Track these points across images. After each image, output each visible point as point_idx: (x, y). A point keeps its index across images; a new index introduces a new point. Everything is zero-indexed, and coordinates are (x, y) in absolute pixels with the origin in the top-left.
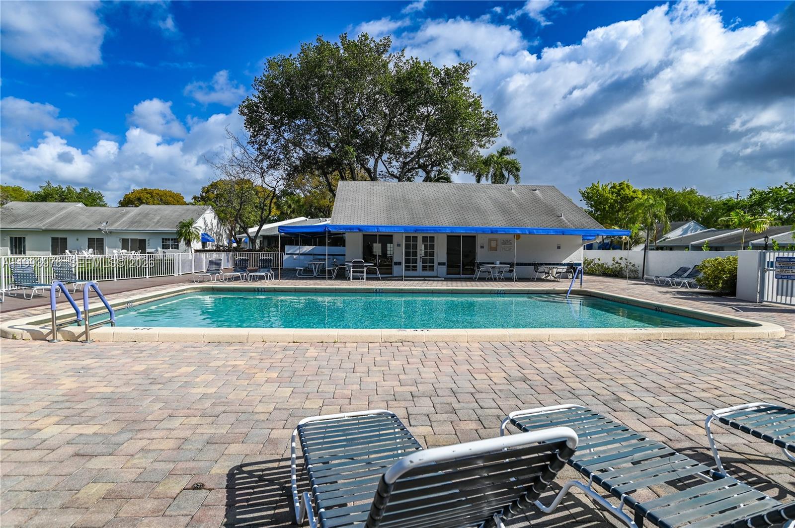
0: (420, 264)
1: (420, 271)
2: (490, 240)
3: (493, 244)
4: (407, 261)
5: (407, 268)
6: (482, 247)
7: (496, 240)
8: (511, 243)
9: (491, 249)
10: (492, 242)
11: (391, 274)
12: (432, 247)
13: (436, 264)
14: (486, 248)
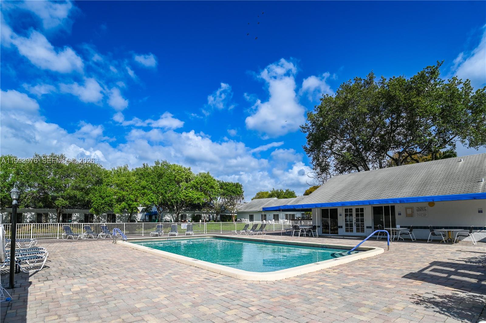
0: (355, 228)
1: (355, 233)
2: (406, 209)
3: (409, 211)
4: (347, 225)
5: (347, 231)
6: (400, 214)
7: (412, 208)
8: (426, 209)
9: (407, 215)
10: (408, 210)
11: (338, 234)
12: (362, 215)
13: (365, 228)
14: (403, 214)
